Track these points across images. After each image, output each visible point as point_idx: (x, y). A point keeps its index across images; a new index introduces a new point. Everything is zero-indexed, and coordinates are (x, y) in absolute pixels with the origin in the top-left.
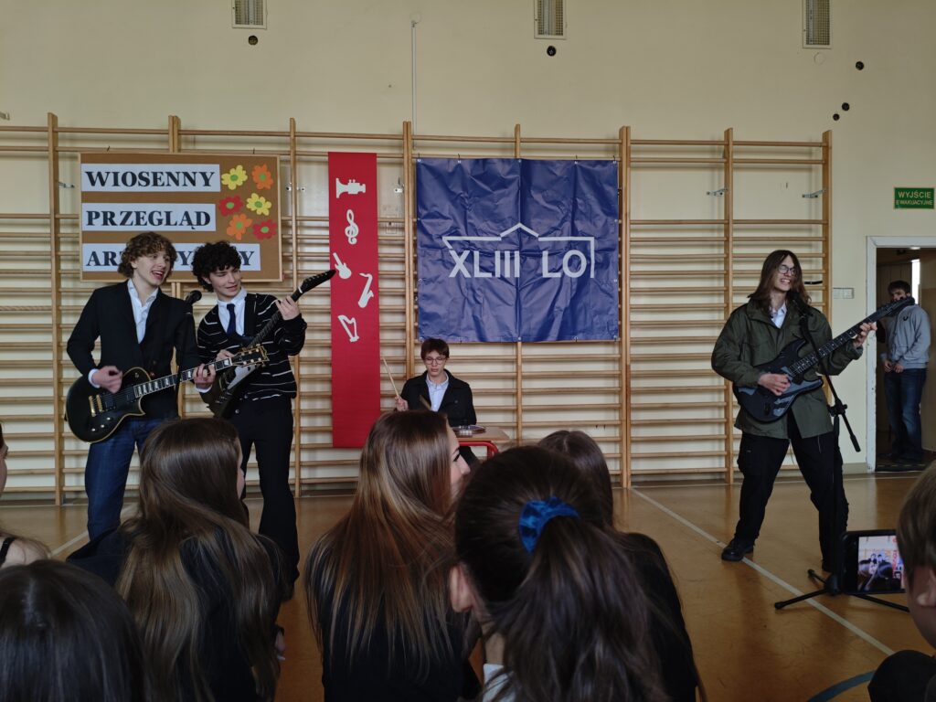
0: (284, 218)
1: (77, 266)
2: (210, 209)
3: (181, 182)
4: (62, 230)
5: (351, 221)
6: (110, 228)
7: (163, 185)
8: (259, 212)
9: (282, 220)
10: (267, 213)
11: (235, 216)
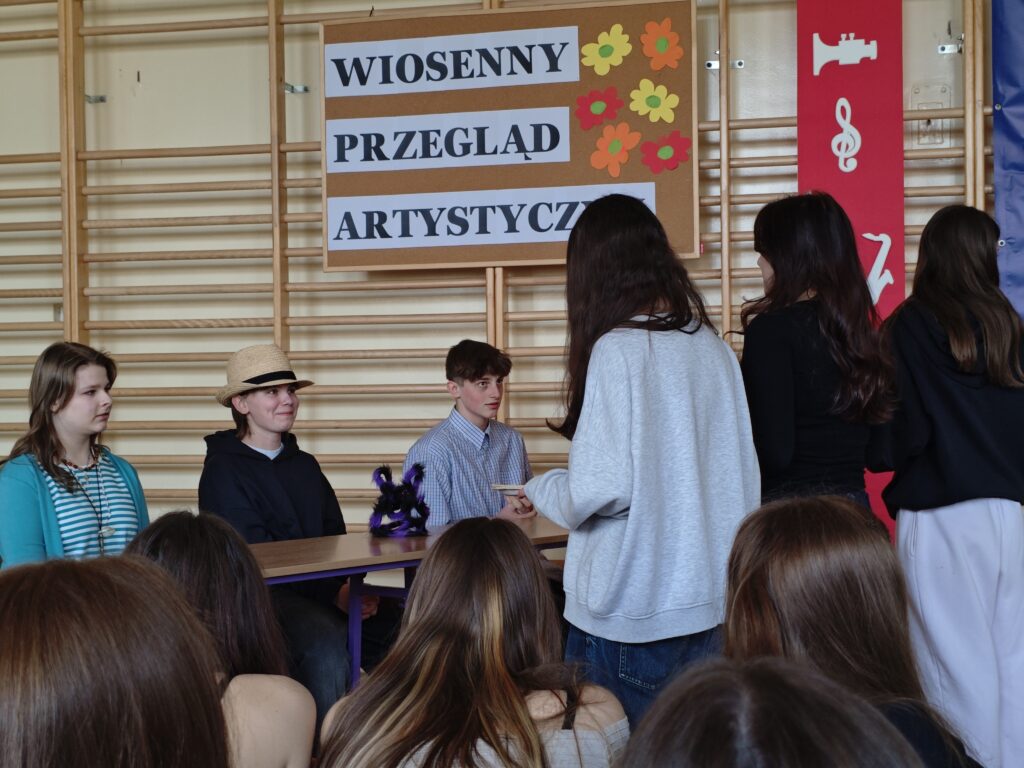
0: (704, 126)
1: (318, 242)
2: (560, 117)
3: (505, 68)
4: (290, 175)
5: (845, 123)
6: (376, 165)
7: (472, 75)
8: (654, 118)
9: (699, 131)
10: (669, 118)
11: (608, 130)
